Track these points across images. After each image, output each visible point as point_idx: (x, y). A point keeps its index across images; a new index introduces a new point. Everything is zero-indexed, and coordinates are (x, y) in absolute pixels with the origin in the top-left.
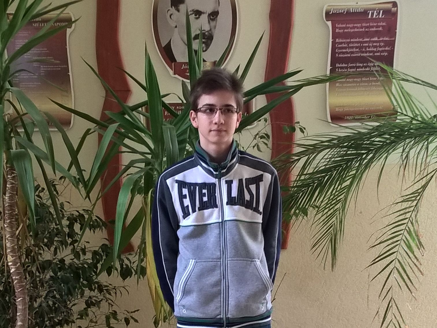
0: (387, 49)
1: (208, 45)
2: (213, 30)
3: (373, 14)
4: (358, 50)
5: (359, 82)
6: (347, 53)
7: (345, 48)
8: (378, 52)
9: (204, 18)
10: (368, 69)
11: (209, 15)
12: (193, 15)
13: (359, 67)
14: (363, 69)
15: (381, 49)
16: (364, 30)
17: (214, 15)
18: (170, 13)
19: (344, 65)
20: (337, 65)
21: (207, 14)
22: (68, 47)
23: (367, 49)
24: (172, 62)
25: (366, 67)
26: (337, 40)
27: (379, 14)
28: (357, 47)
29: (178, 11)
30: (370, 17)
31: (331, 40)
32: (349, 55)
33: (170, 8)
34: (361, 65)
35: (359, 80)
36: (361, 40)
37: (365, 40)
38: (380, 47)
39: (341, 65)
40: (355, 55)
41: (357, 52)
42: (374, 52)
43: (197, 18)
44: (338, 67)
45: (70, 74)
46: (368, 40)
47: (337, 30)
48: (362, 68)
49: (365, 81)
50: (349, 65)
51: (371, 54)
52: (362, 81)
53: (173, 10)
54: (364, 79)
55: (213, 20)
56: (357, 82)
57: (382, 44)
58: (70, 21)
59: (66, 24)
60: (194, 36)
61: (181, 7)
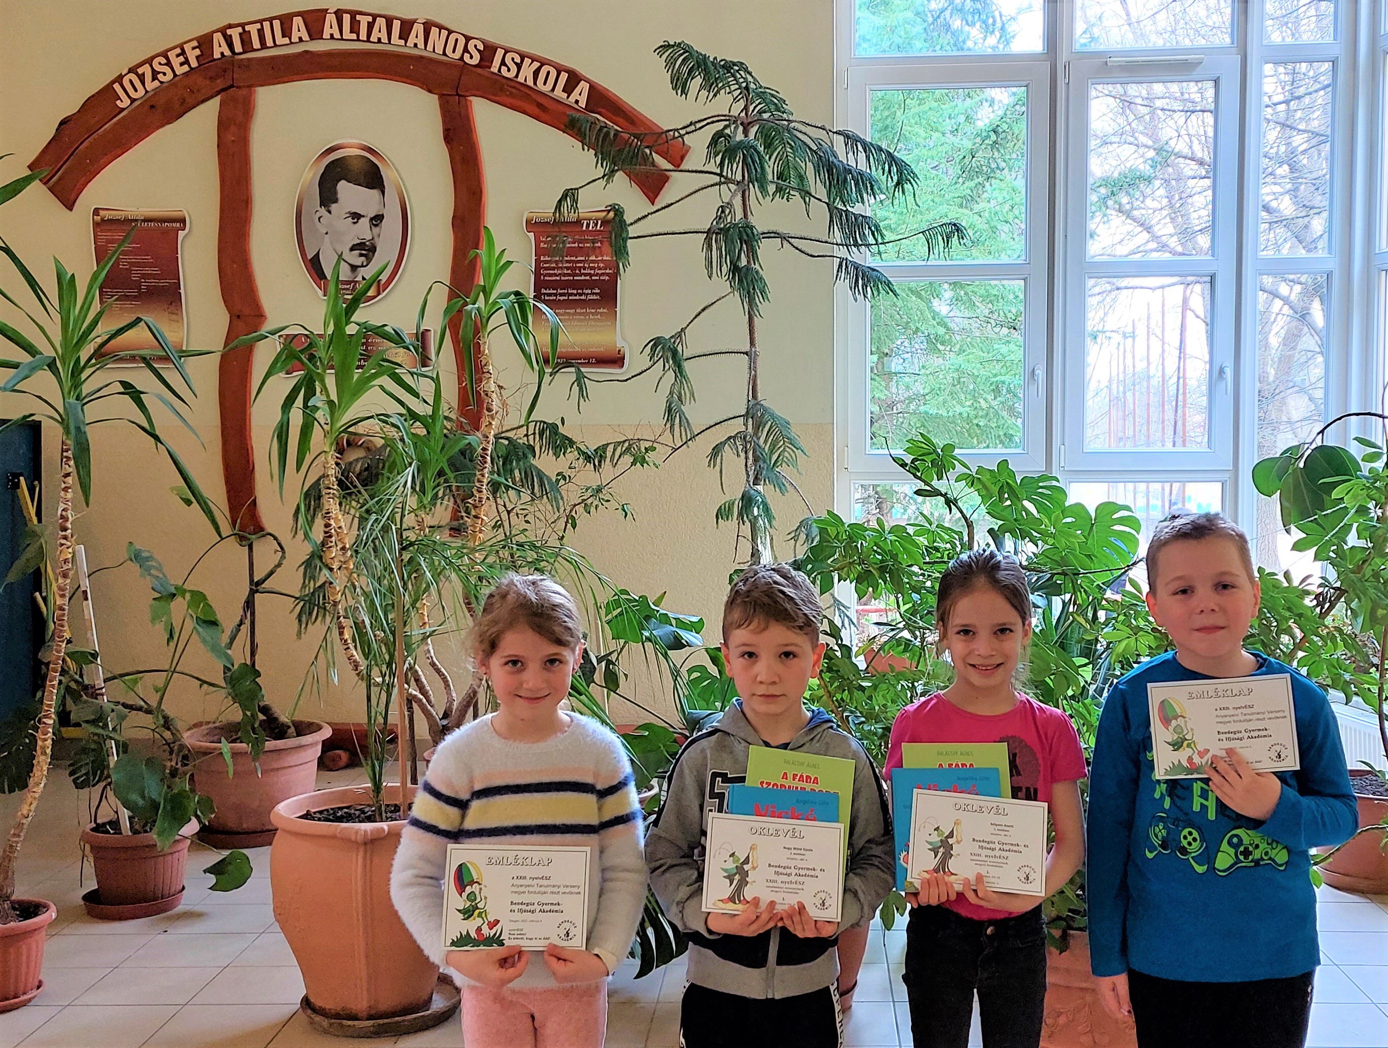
0: (608, 271)
1: (369, 260)
2: (376, 239)
3: (588, 225)
4: (569, 272)
5: (574, 314)
6: (556, 275)
7: (553, 269)
8: (597, 275)
9: (364, 222)
10: (583, 297)
11: (371, 219)
12: (350, 219)
13: (572, 294)
14: (577, 297)
15: (600, 272)
16: (576, 245)
17: (377, 220)
18: (318, 215)
19: (552, 291)
20: (543, 291)
21: (368, 219)
22: (179, 256)
23: (582, 271)
24: (321, 279)
25: (580, 295)
26: (542, 258)
27: (596, 225)
28: (568, 269)
29: (330, 212)
30: (584, 228)
31: (534, 258)
32: (558, 278)
33: (319, 208)
34: (575, 292)
35: (572, 311)
36: (573, 258)
37: (579, 259)
38: (600, 269)
39: (548, 291)
40: (566, 278)
41: (569, 275)
42: (591, 275)
43: (354, 223)
44: (545, 294)
45: (182, 291)
46: (583, 258)
47: (542, 245)
48: (575, 295)
49: (580, 314)
50: (559, 291)
51: (588, 278)
52: (576, 314)
53: (323, 211)
54: (578, 311)
55: (376, 226)
56: (569, 314)
57: (601, 265)
58: (183, 221)
59: (178, 225)
60: (350, 246)
61: (334, 207)
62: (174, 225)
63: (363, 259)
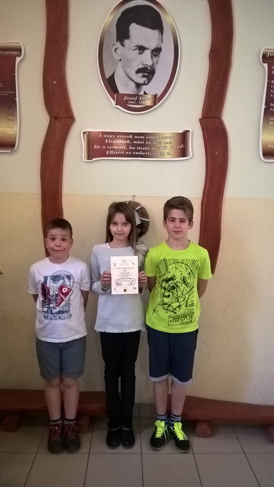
1: (150, 79)
2: (155, 66)
9: (147, 53)
11: (153, 51)
17: (157, 52)
18: (115, 47)
20: (272, 105)
21: (150, 50)
24: (115, 93)
26: (273, 82)
29: (123, 45)
31: (266, 81)
43: (140, 53)
45: (17, 99)
47: (273, 72)
53: (118, 44)
55: (156, 56)
58: (19, 50)
59: (16, 53)
60: (136, 69)
61: (126, 42)
62: (13, 53)
63: (145, 79)
